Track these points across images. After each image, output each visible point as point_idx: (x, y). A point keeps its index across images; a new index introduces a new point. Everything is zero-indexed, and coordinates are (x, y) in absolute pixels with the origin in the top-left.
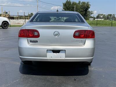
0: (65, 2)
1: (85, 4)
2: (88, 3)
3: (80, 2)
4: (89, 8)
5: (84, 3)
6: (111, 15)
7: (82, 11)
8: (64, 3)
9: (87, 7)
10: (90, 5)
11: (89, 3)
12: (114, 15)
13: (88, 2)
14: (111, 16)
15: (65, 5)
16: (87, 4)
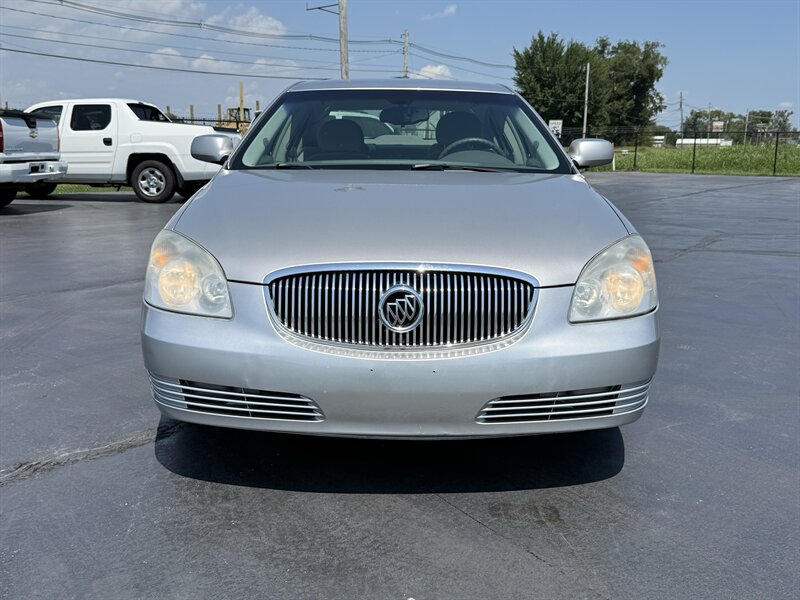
0: (529, 45)
1: (633, 53)
2: (650, 47)
3: (604, 44)
4: (659, 75)
5: (628, 49)
6: (765, 117)
7: (619, 97)
8: (521, 52)
9: (645, 74)
10: (664, 61)
11: (659, 50)
12: (781, 114)
13: (655, 45)
14: (767, 122)
15: (525, 63)
16: (647, 55)
